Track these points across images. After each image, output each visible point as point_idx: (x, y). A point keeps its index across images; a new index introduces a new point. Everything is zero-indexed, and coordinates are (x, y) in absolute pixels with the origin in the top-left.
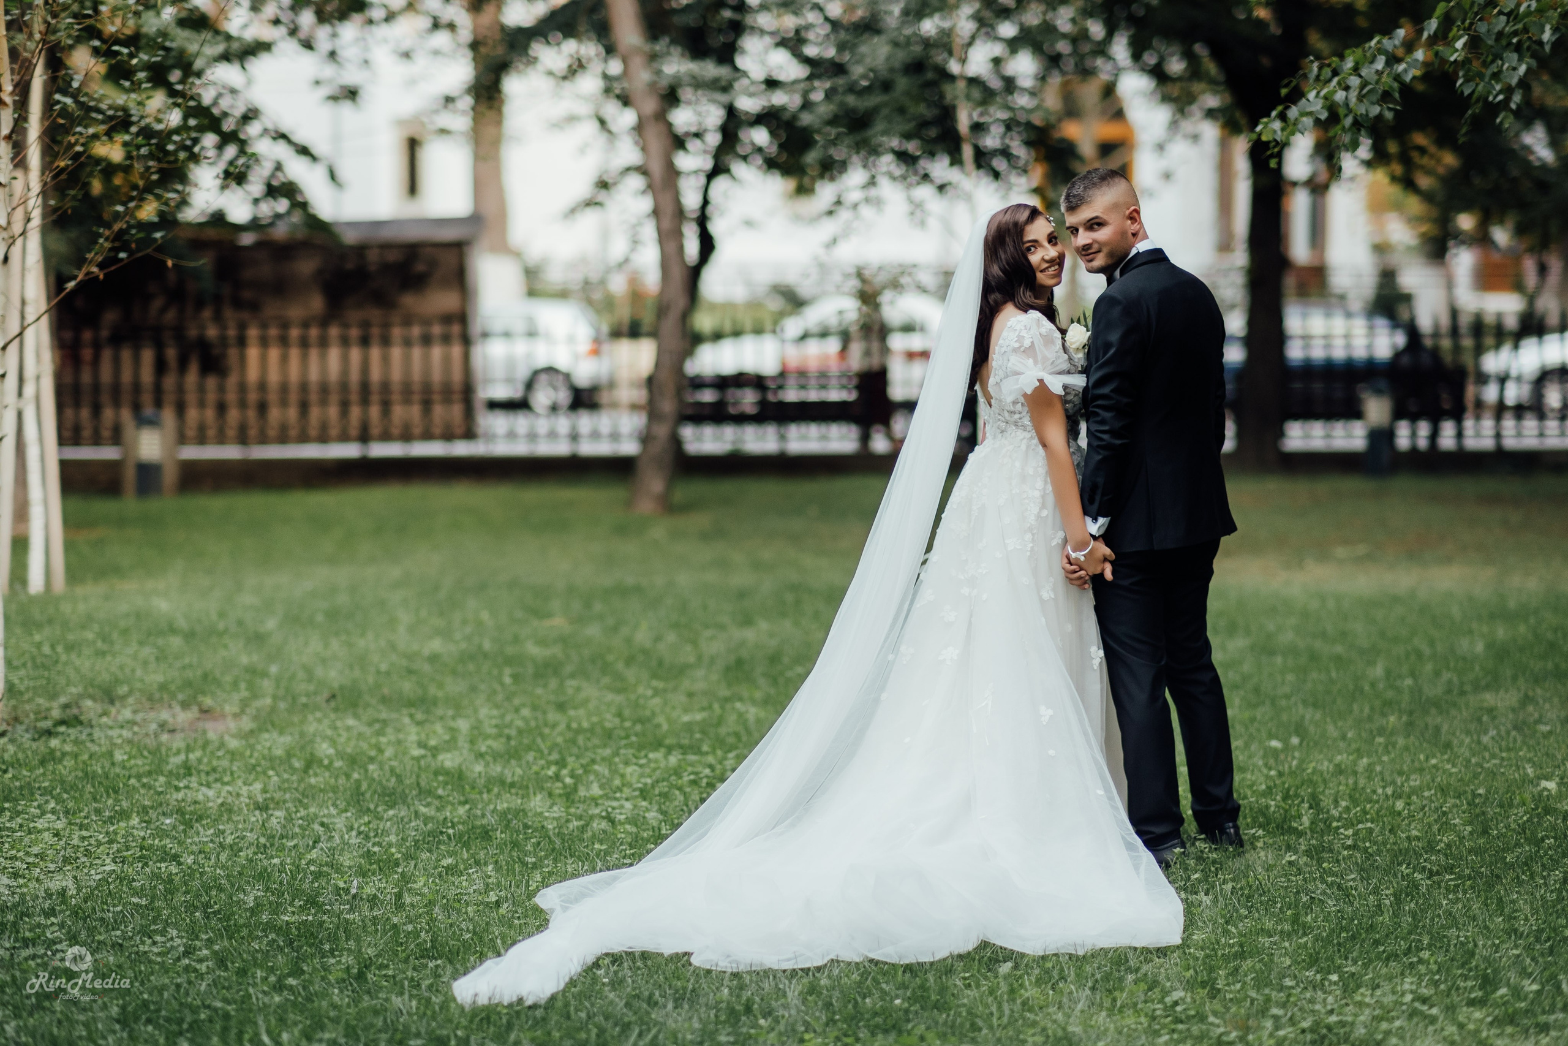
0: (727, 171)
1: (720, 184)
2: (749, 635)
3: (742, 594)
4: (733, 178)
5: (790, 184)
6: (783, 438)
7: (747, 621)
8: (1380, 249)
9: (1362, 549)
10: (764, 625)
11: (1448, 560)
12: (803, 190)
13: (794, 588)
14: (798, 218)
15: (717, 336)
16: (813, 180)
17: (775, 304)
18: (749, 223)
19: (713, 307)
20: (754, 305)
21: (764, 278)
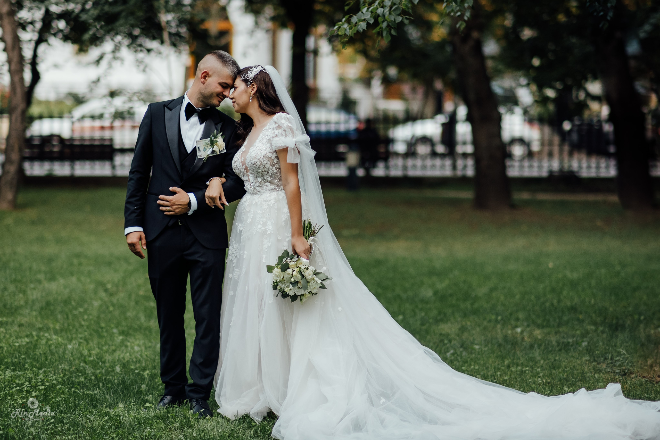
0: (46, 41)
1: (42, 48)
2: (53, 286)
3: (50, 260)
4: (49, 44)
5: (76, 47)
6: (72, 168)
7: (53, 279)
8: (342, 80)
9: (355, 231)
10: (62, 281)
11: (397, 238)
12: (82, 50)
13: (78, 256)
14: (79, 63)
15: (41, 117)
16: (87, 46)
17: (69, 102)
18: (56, 66)
19: (40, 102)
20: (59, 102)
21: (64, 90)
